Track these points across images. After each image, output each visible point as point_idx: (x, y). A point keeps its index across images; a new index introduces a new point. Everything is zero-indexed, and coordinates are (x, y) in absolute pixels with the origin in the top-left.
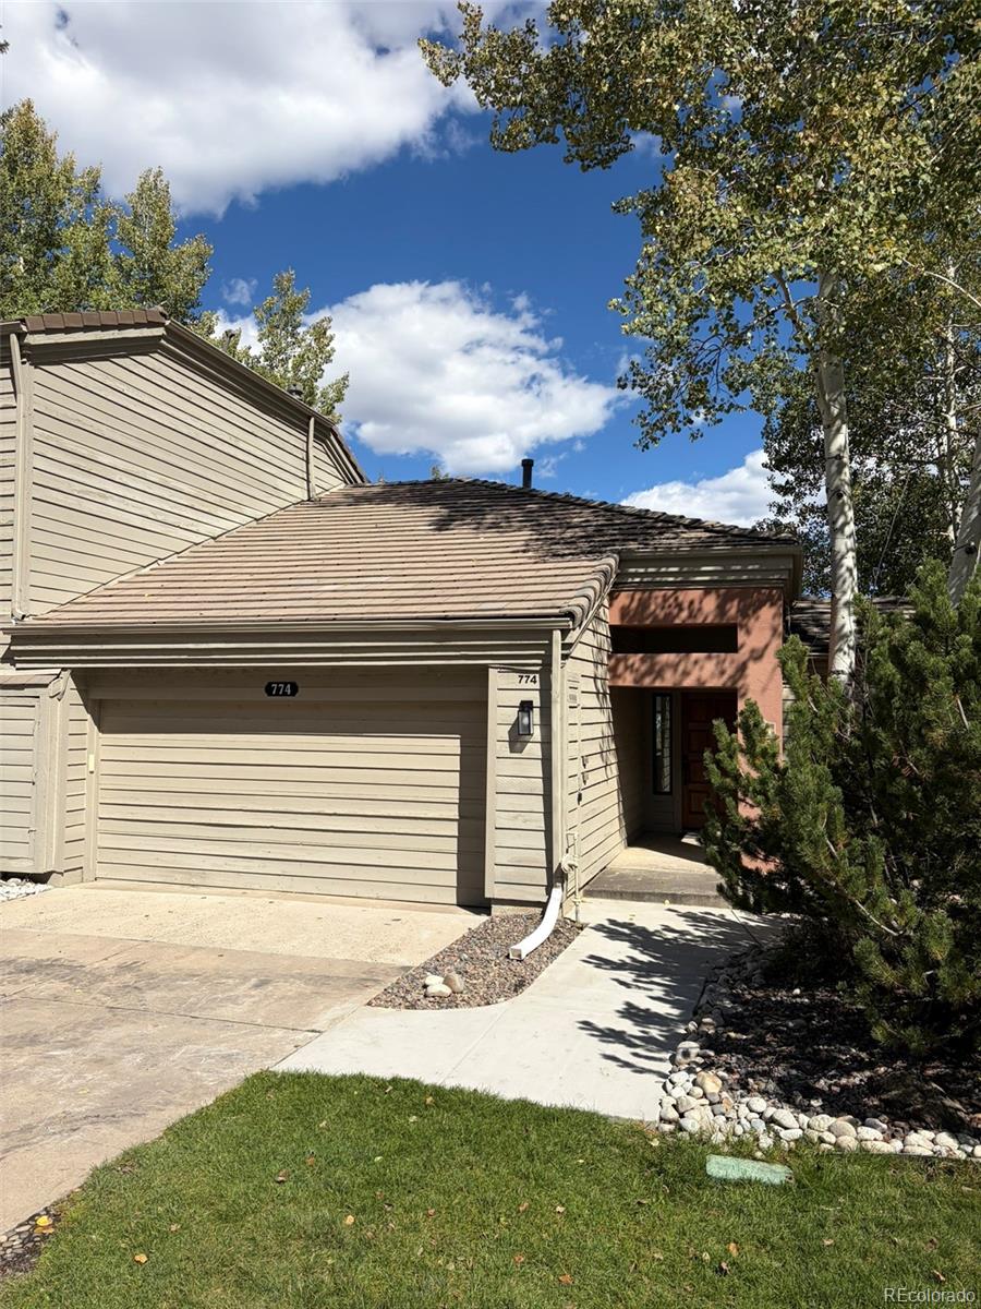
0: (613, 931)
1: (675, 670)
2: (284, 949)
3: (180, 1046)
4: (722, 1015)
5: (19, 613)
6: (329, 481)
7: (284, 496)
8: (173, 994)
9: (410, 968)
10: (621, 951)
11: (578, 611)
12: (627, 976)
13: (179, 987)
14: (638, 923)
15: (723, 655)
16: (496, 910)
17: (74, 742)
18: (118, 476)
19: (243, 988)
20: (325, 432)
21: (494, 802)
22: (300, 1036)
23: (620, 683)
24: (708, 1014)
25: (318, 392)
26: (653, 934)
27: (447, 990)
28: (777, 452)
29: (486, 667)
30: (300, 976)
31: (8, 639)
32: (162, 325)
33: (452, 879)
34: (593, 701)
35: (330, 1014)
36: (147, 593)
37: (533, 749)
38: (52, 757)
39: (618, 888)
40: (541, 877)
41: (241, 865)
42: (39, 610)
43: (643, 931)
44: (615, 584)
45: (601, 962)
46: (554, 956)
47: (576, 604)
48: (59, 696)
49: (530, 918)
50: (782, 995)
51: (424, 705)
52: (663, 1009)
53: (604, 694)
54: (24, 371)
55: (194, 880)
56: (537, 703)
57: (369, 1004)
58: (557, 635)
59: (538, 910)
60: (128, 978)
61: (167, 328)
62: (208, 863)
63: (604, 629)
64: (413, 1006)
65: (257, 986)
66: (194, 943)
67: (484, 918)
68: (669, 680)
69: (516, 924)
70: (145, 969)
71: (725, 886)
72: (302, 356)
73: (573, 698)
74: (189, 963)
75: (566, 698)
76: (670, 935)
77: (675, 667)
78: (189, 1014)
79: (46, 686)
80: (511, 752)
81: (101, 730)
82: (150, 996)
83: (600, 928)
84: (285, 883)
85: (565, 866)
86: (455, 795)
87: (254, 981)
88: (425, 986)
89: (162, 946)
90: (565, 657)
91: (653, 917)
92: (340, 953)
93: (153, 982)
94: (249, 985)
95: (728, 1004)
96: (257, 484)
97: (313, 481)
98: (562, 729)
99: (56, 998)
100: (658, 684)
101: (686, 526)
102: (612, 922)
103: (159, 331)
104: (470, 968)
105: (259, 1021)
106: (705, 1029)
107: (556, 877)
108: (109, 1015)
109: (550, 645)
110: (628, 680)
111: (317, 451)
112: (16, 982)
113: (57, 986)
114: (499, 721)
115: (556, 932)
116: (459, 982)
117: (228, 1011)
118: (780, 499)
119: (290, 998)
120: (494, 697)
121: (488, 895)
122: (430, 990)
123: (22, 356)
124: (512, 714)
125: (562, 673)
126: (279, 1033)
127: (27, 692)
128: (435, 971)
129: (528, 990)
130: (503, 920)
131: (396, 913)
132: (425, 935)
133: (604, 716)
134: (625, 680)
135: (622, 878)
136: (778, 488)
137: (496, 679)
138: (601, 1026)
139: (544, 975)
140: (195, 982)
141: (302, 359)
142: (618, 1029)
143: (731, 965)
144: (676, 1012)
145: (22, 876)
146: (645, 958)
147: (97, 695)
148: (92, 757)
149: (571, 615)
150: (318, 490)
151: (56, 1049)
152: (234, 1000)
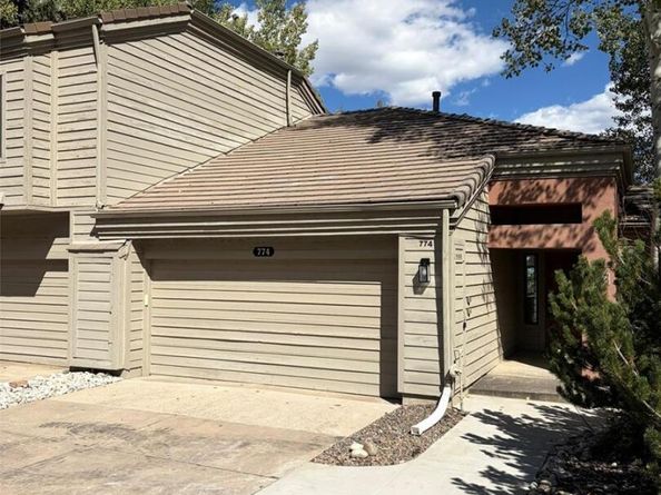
0: (486, 418)
1: (540, 237)
2: (262, 422)
3: (187, 483)
4: (557, 479)
5: (100, 204)
6: (302, 113)
7: (271, 124)
8: (186, 450)
9: (341, 438)
10: (490, 431)
11: (461, 195)
12: (492, 449)
13: (192, 445)
14: (505, 413)
15: (573, 225)
16: (406, 401)
17: (135, 287)
18: (162, 114)
19: (231, 447)
20: (299, 80)
21: (403, 328)
22: (264, 480)
23: (497, 245)
24: (547, 477)
25: (298, 54)
26: (515, 420)
27: (365, 454)
28: (621, 79)
29: (397, 236)
30: (270, 441)
31: (94, 221)
32: (189, 13)
33: (377, 379)
34: (477, 259)
35: (286, 467)
36: (180, 190)
37: (430, 292)
38: (122, 297)
39: (494, 388)
40: (437, 379)
41: (240, 367)
42: (113, 202)
43: (508, 419)
44: (493, 176)
45: (475, 439)
46: (443, 433)
47: (461, 190)
48: (125, 257)
49: (429, 407)
50: (603, 467)
51: (356, 262)
52: (514, 472)
53: (485, 253)
54: (102, 48)
55: (209, 376)
56: (432, 260)
57: (313, 461)
58: (446, 212)
59: (435, 402)
60: (161, 438)
61: (192, 16)
62: (219, 365)
63: (484, 208)
64: (341, 463)
65: (241, 446)
66: (205, 417)
67: (398, 406)
68: (535, 243)
69: (418, 411)
70: (172, 433)
71: (564, 388)
72: (286, 30)
73: (460, 256)
74: (200, 430)
75: (453, 256)
76: (527, 421)
77: (539, 232)
78: (196, 464)
79: (117, 250)
80: (415, 293)
81: (152, 279)
82: (174, 450)
83: (477, 415)
84: (268, 379)
85: (452, 373)
86: (377, 323)
87: (240, 443)
88: (351, 451)
89: (185, 418)
90: (452, 228)
91: (516, 408)
92: (297, 426)
93: (176, 441)
94: (236, 445)
95: (562, 471)
96: (253, 116)
97: (291, 113)
98: (450, 278)
99: (116, 449)
100: (527, 246)
101: (546, 135)
102: (487, 411)
103: (187, 18)
104: (383, 440)
105: (239, 470)
106: (542, 487)
107: (447, 380)
108: (146, 462)
109: (441, 219)
110: (503, 244)
111: (293, 93)
112: (93, 438)
113: (118, 441)
114: (407, 271)
115: (445, 417)
116: (374, 449)
117: (220, 462)
118: (621, 114)
119: (261, 455)
120: (403, 256)
121: (400, 390)
122: (354, 453)
123: (100, 39)
124: (415, 268)
125: (451, 240)
126: (251, 478)
127: (106, 254)
128: (359, 441)
129: (421, 456)
130: (410, 408)
131: (338, 401)
132: (356, 416)
133: (487, 269)
134: (500, 243)
135: (498, 381)
136: (620, 106)
137: (404, 243)
138: (468, 482)
139: (432, 446)
140: (202, 442)
141: (286, 32)
142: (479, 484)
143: (569, 444)
144: (522, 474)
145: (105, 371)
146: (507, 437)
147: (149, 256)
148: (147, 296)
149: (456, 198)
150: (294, 119)
151: (111, 481)
152: (225, 455)
